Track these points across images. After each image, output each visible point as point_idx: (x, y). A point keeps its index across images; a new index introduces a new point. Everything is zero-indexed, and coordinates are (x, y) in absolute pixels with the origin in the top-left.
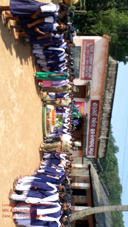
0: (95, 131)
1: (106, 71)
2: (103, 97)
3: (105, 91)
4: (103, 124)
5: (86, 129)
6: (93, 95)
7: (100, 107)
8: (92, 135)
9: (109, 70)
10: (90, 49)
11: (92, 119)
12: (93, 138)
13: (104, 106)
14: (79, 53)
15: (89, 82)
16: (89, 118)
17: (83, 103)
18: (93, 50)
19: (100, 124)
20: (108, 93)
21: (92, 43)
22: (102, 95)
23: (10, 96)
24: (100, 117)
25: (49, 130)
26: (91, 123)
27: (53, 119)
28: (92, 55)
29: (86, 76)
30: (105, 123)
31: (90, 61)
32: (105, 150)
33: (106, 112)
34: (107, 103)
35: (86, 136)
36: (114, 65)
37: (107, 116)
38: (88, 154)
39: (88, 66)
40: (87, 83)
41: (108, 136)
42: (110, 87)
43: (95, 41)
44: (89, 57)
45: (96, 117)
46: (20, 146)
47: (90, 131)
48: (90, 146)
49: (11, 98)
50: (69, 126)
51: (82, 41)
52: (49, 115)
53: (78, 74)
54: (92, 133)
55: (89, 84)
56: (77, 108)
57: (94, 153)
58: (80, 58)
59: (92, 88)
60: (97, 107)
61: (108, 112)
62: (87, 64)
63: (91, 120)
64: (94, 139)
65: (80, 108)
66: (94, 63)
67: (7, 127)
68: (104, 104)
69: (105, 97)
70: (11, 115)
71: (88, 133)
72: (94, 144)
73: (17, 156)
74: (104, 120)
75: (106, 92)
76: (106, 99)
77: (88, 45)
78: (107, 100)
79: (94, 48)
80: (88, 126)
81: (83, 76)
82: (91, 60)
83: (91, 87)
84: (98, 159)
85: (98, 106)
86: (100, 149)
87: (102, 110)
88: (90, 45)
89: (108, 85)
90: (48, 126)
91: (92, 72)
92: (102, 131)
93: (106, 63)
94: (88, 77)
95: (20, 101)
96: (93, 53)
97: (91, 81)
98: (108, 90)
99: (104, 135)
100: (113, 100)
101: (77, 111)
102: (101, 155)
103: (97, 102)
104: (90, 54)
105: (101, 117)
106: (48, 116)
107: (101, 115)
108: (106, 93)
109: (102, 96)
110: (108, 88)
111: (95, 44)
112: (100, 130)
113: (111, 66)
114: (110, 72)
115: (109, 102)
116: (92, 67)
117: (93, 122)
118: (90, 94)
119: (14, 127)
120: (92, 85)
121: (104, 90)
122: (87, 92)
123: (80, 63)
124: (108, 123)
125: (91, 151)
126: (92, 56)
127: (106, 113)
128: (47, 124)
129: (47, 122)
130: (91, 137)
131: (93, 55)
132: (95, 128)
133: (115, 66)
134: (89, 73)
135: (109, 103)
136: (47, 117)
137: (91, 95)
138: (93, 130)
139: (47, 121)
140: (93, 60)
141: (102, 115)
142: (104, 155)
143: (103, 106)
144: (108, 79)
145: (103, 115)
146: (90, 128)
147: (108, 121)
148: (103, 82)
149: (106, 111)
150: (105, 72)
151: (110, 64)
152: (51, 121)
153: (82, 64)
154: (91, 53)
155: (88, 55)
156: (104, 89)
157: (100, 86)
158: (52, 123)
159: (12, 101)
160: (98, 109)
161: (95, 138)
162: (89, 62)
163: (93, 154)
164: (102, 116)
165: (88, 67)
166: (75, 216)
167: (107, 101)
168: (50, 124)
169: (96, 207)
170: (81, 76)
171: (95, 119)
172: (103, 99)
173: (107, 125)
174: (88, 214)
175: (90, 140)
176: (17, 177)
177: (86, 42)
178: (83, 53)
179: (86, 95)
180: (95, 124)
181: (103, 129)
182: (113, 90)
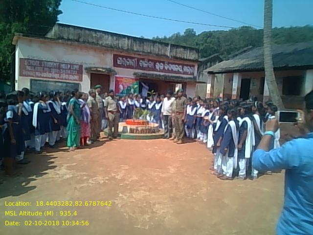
0: (160, 62)
1: (69, 42)
3: (100, 45)
4: (149, 51)
5: (156, 75)
6: (106, 64)
7: (122, 54)
9: (68, 37)
10: (34, 65)
11: (141, 66)
12: (170, 66)
13: (122, 47)
14: (41, 82)
15: (86, 69)
16: (140, 71)
17: (118, 79)
18: (36, 61)
19: (149, 55)
20: (102, 40)
21: (26, 61)
22: (105, 50)
23: (99, 184)
24: (139, 55)
26: (148, 69)
27: (139, 123)
29: (76, 74)
30: (147, 48)
32: (188, 49)
33: (132, 46)
34: (119, 43)
35: (166, 77)
36: (60, 30)
37: (138, 45)
38: (193, 74)
39: (62, 70)
40: (87, 72)
41: (167, 45)
42: (94, 38)
43: (22, 57)
44: (46, 67)
45: (138, 61)
47: (159, 70)
48: (181, 71)
49: (102, 182)
51: (21, 77)
52: (134, 129)
53: (74, 85)
54: (162, 68)
55: (89, 70)
56: (125, 88)
57: (190, 66)
58: (49, 81)
59: (94, 64)
60: (124, 59)
61: (131, 42)
62: (58, 70)
63: (143, 68)
65: (124, 84)
66: (57, 61)
67: (143, 188)
68: (119, 47)
69: (109, 46)
70: (127, 183)
71: (162, 74)
72: (179, 64)
73: (186, 174)
74: (143, 49)
75: (102, 44)
76: (111, 44)
77: (28, 68)
78: (113, 42)
79: (34, 59)
80: (151, 72)
81: (76, 77)
82: (51, 64)
83: (93, 66)
84: (200, 60)
85: (123, 57)
86: (185, 57)
87: (128, 50)
88: (29, 65)
89: (90, 40)
90: (149, 131)
91: (70, 64)
92: (160, 53)
93: (57, 41)
94: (78, 69)
95: (108, 170)
96: (41, 61)
98: (98, 40)
99: (166, 50)
100: (113, 34)
101: (129, 88)
102: (193, 56)
103: (116, 57)
104: (43, 65)
105: (139, 53)
106: (135, 131)
107: (137, 53)
108: (103, 45)
109: (108, 50)
110: (94, 41)
111: (27, 57)
112: (158, 55)
113: (61, 35)
114: (71, 37)
115: (116, 39)
116: (62, 63)
117: (147, 65)
118: (103, 69)
119: (145, 178)
120: (91, 64)
121: (98, 46)
122: (101, 73)
123: (56, 82)
124: (148, 43)
125: (188, 71)
126: (45, 63)
129: (144, 133)
130: (168, 69)
131: (44, 61)
132: (155, 62)
133: (61, 28)
134: (72, 68)
135: (119, 40)
137: (104, 67)
138: (158, 66)
139: (141, 133)
140: (51, 62)
141: (136, 51)
142: (194, 51)
143: (122, 50)
144: (81, 40)
145: (135, 49)
146: (154, 69)
147: (145, 43)
148: (86, 48)
149: (130, 45)
150: (71, 45)
151: (58, 36)
152: (141, 127)
153: (58, 79)
154: (40, 64)
155: (43, 69)
156: (96, 46)
157: (92, 53)
158: (145, 126)
159: (107, 181)
160: (127, 57)
161: (169, 63)
162: (55, 68)
163: (192, 68)
164: (138, 51)
167: (115, 44)
168: (147, 128)
170: (77, 80)
171: (141, 62)
172: (112, 49)
173: (151, 45)
174: (274, 77)
175: (172, 71)
177: (24, 70)
178: (41, 77)
179: (106, 73)
180: (148, 61)
181: (157, 50)
182: (98, 33)
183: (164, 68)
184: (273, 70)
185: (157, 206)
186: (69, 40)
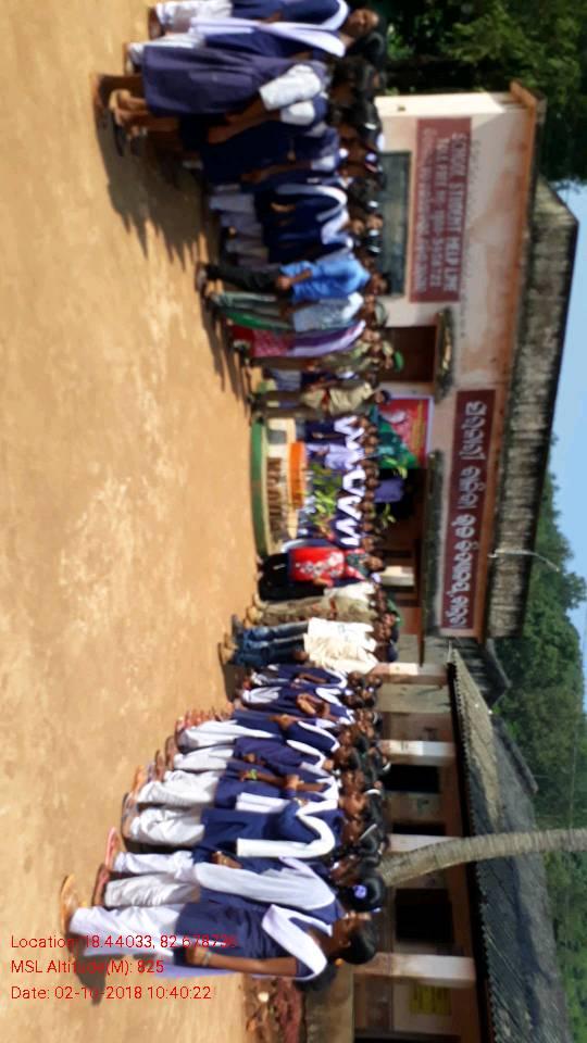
0: (477, 526)
1: (523, 261)
2: (510, 377)
3: (519, 350)
4: (509, 493)
5: (437, 518)
6: (464, 370)
7: (496, 416)
8: (463, 543)
9: (539, 256)
10: (453, 160)
11: (464, 472)
12: (466, 556)
13: (517, 413)
14: (402, 184)
15: (448, 312)
16: (446, 469)
17: (420, 407)
18: (463, 167)
19: (495, 494)
20: (535, 356)
21: (462, 136)
22: (505, 365)
23: (144, 420)
24: (496, 465)
25: (279, 529)
26: (456, 492)
27: (296, 482)
28: (458, 190)
29: (432, 284)
30: (517, 487)
31: (453, 215)
32: (519, 606)
33: (522, 442)
34: (527, 403)
35: (434, 545)
36: (557, 231)
37: (526, 460)
38: (446, 623)
39: (441, 241)
40: (437, 315)
41: (530, 543)
42: (541, 332)
43: (475, 125)
44: (447, 196)
45: (480, 464)
46: (182, 605)
47: (454, 524)
48: (455, 589)
49: (148, 427)
50: (360, 508)
51: (414, 125)
52: (278, 470)
53: (399, 277)
54: (461, 533)
55: (446, 319)
56: (396, 429)
57: (469, 617)
58: (406, 204)
59: (463, 335)
60: (482, 422)
61: (532, 440)
62: (439, 229)
63: (456, 477)
64: (470, 557)
65: (407, 425)
66: (468, 225)
67: (140, 542)
68: (516, 405)
69: (518, 377)
70: (149, 496)
71: (443, 534)
72: (472, 581)
74: (514, 477)
75: (523, 354)
76: (525, 382)
77: (442, 144)
78: (531, 386)
79: (471, 160)
80: (445, 503)
81: (421, 285)
82: (458, 212)
83: (458, 331)
84: (490, 642)
85: (488, 417)
86: (495, 600)
87: (508, 432)
88: (450, 145)
89: (534, 321)
90: (277, 514)
91: (459, 266)
92: (505, 525)
93: (525, 224)
94: (445, 289)
95: (176, 432)
96: (463, 180)
97: (456, 306)
98: (534, 342)
99: (512, 542)
100: (553, 386)
101: (395, 440)
102: (500, 622)
103: (485, 396)
104: (452, 186)
105: (501, 464)
106: (273, 473)
107: (501, 458)
108: (522, 359)
109: (505, 373)
110: (532, 333)
111: (474, 138)
112: (498, 519)
113: (545, 237)
114: (540, 264)
115: (538, 397)
116: (461, 243)
117: (467, 488)
118: (451, 363)
119: (161, 538)
120: (463, 323)
121: (516, 346)
122: (437, 357)
123: (405, 225)
124: (532, 489)
125: (456, 609)
126: (461, 193)
127: (522, 447)
128: (271, 507)
129: (270, 499)
130: (458, 552)
131: (465, 190)
132: (476, 512)
133: (564, 234)
134: (448, 270)
135: (537, 403)
136: (270, 477)
137: (458, 366)
138: (465, 523)
139: (270, 492)
140: (464, 211)
141: (506, 456)
142: (512, 627)
143: (510, 412)
144: (533, 295)
145: (512, 453)
146: (455, 511)
147: (531, 481)
148: (510, 310)
149: (524, 436)
150: (517, 265)
151: (540, 227)
152: (286, 491)
153: (415, 233)
154: (456, 179)
155: (441, 188)
156: (515, 338)
157: (497, 326)
158: (290, 501)
159: (149, 440)
160: (487, 429)
161: (475, 552)
162: (446, 220)
163: (464, 621)
164: (507, 460)
165: (443, 246)
166: (397, 869)
167: (527, 393)
168: (284, 507)
169: (481, 838)
170: (413, 286)
171: (474, 471)
172: (510, 385)
173: (525, 497)
174: (448, 865)
175: (451, 563)
176: (178, 723)
177: (435, 132)
178: (418, 181)
179: (438, 372)
180: (477, 493)
181: (511, 517)
182: (555, 341)
183: (460, 539)
184: (469, 859)
185: (104, 591)
186: (532, 258)
